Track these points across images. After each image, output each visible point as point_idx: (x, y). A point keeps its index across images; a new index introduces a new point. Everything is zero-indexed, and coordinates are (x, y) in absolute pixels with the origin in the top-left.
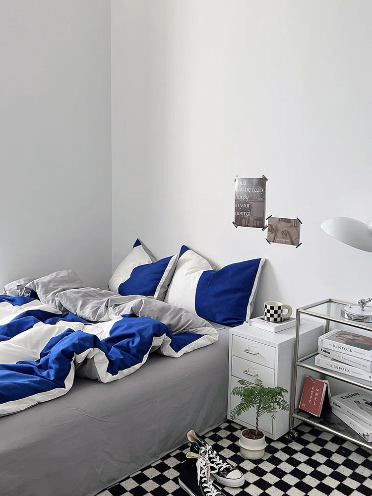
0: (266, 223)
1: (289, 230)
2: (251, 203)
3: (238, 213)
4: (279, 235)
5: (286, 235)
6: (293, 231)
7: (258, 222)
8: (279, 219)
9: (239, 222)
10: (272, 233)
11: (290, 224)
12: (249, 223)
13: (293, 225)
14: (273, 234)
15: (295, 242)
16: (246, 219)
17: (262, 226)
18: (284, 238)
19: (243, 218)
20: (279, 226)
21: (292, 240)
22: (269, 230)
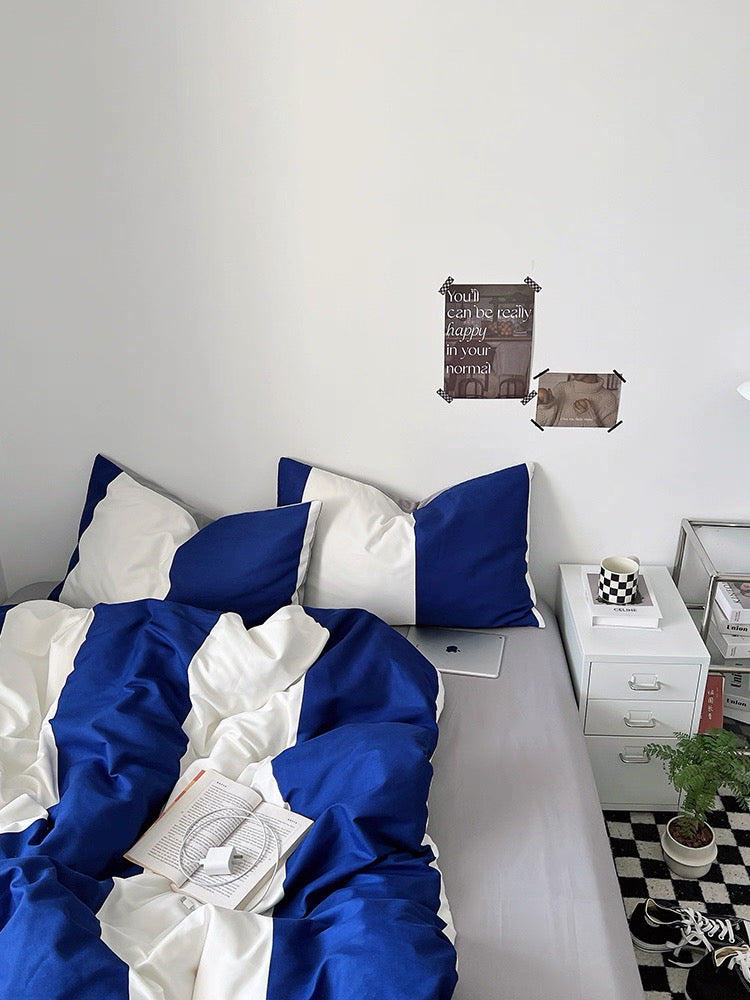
0: (534, 385)
1: (595, 398)
2: (494, 344)
3: (454, 370)
4: (568, 410)
5: (586, 409)
6: (603, 400)
7: (512, 386)
8: (569, 376)
9: (454, 388)
10: (550, 407)
11: (597, 385)
12: (485, 388)
13: (606, 387)
14: (552, 409)
15: (606, 421)
16: (477, 381)
17: (523, 394)
18: (579, 415)
19: (469, 381)
20: (568, 390)
21: (598, 418)
22: (540, 402)
